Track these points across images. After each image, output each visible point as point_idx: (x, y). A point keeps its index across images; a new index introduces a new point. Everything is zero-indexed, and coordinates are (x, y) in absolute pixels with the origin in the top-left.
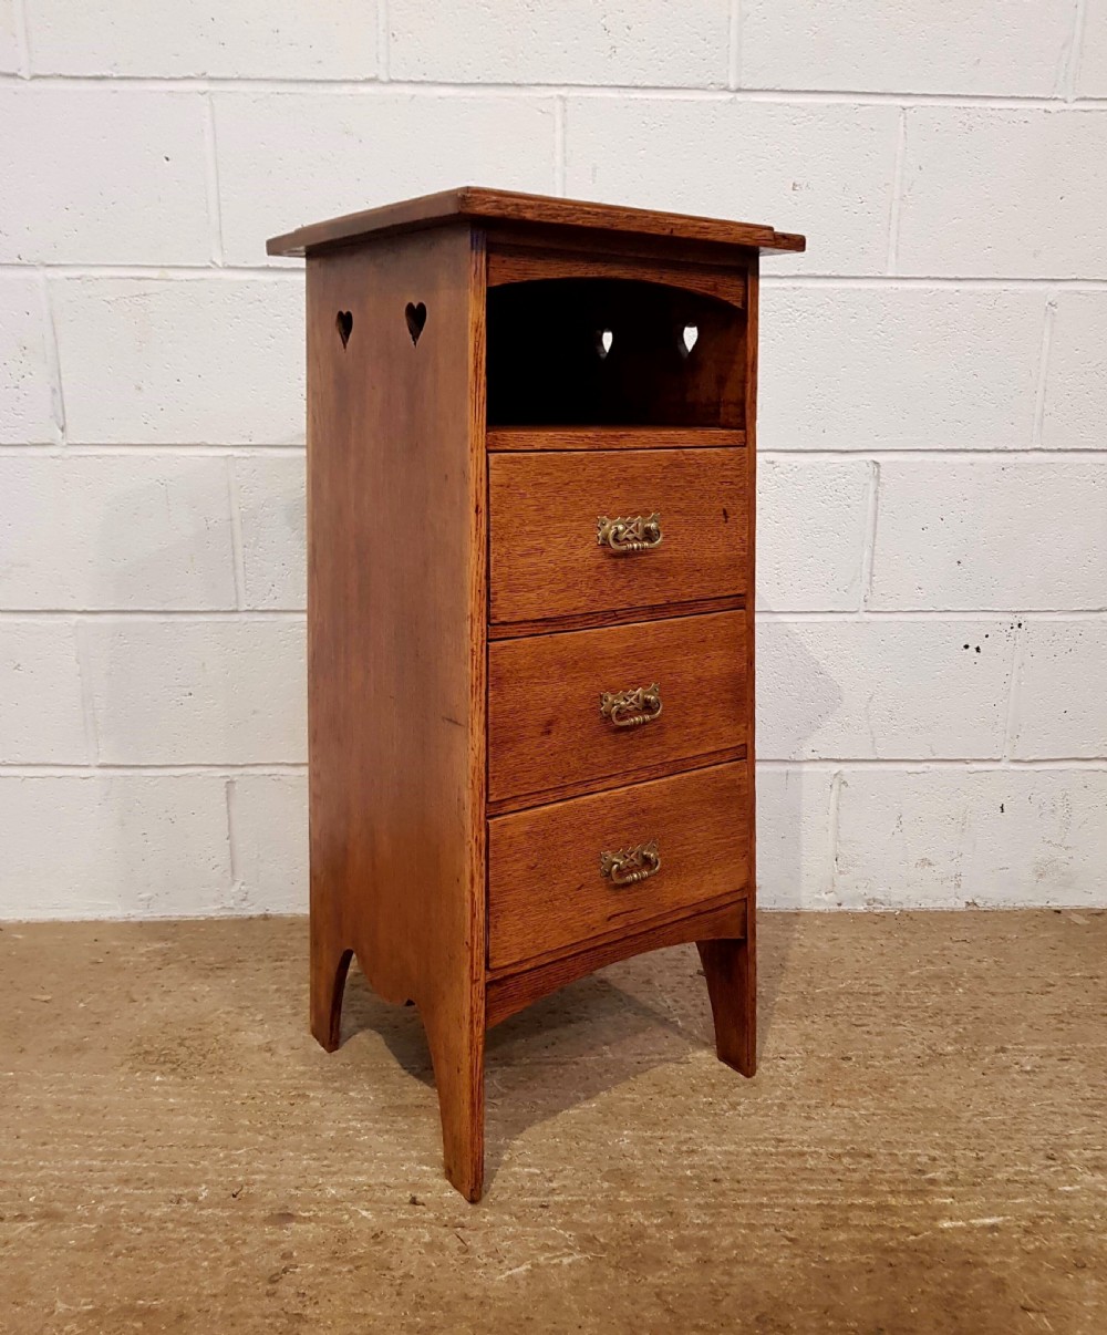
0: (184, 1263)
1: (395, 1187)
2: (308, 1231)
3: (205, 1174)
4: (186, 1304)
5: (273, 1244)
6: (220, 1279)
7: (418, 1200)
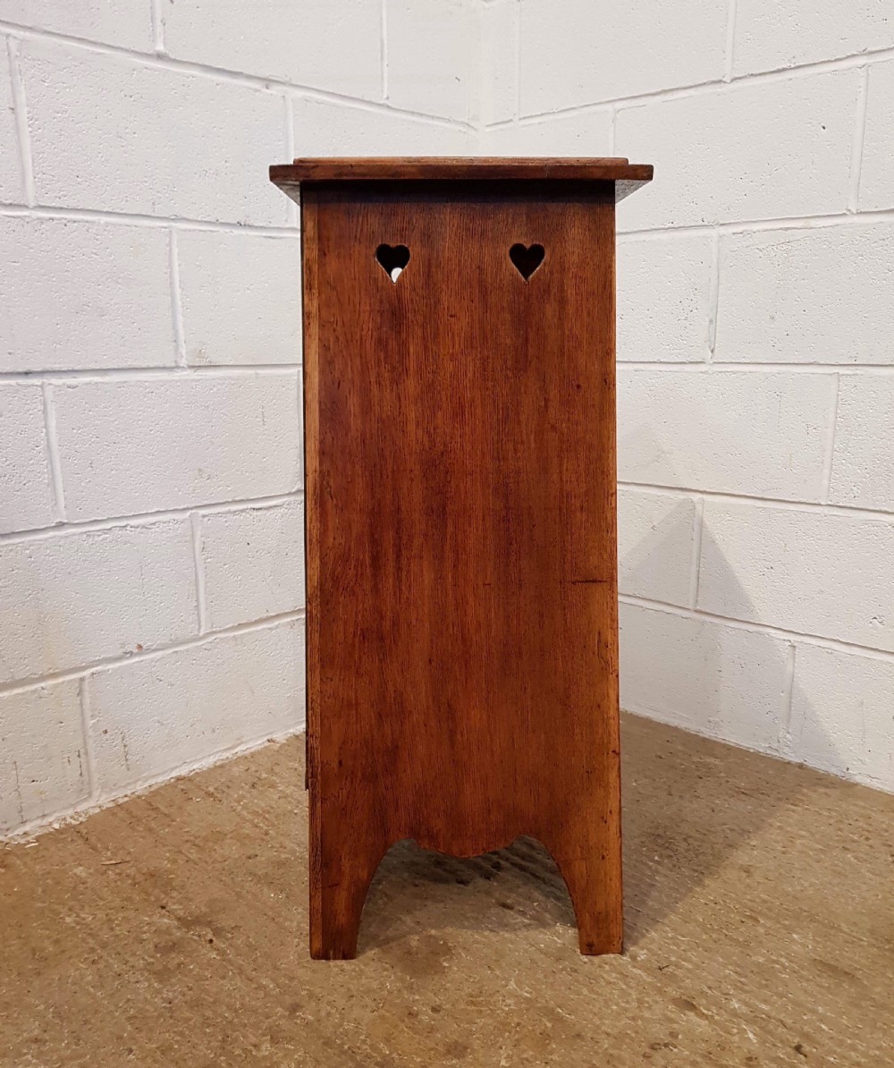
0: (601, 998)
1: (791, 1029)
2: (699, 1025)
3: (651, 943)
4: (587, 1030)
5: (671, 1020)
6: (617, 1024)
7: (803, 1049)
